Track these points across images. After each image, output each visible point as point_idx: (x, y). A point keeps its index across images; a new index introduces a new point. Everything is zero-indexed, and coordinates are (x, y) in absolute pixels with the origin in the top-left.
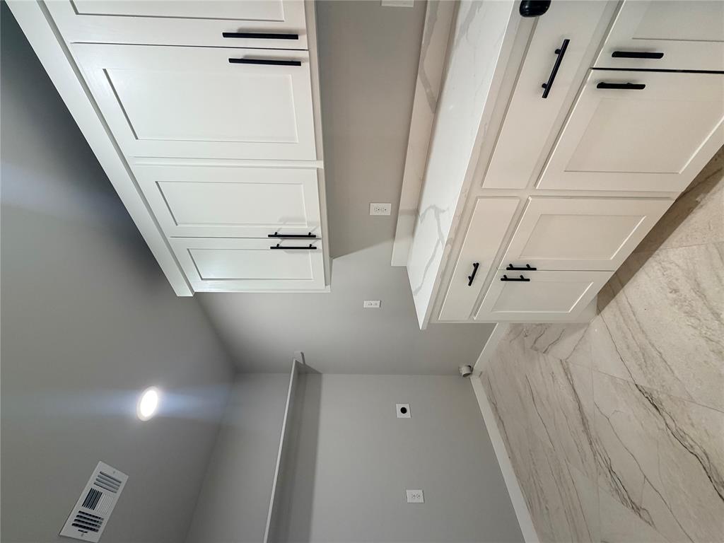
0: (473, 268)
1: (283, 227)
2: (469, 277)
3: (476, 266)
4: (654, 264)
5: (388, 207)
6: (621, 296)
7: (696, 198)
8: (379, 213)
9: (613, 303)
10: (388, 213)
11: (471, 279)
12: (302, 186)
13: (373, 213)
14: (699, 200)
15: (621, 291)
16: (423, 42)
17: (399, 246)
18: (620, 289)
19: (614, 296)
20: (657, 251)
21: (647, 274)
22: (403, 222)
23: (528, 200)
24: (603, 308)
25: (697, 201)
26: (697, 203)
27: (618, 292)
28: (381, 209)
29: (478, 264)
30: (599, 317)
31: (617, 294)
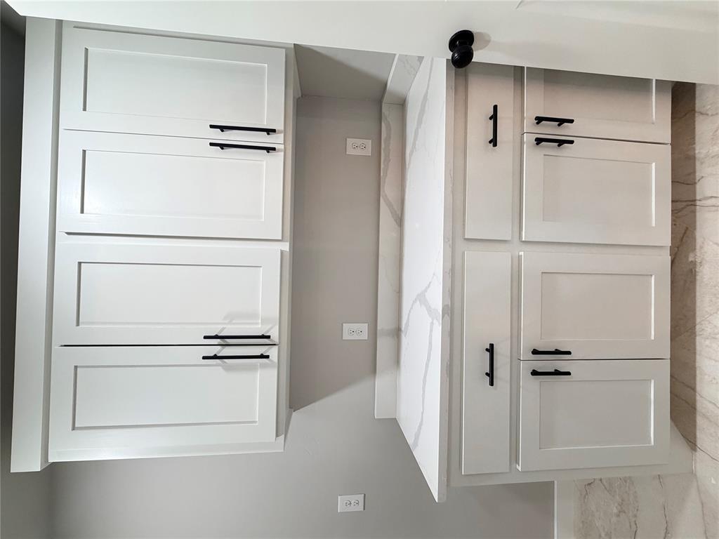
0: (488, 354)
1: (229, 326)
2: (487, 374)
3: (491, 349)
4: (707, 342)
5: (364, 327)
6: (703, 404)
7: (688, 259)
8: (355, 337)
9: (700, 421)
10: (365, 336)
11: (491, 375)
12: (261, 268)
13: (346, 336)
14: (693, 259)
15: (698, 398)
16: (382, 174)
17: (381, 382)
18: (695, 396)
19: (695, 409)
20: (697, 327)
21: (710, 358)
22: (384, 345)
23: (520, 257)
24: (695, 437)
25: (692, 261)
26: (694, 263)
27: (695, 401)
28: (355, 331)
29: (492, 346)
30: (699, 454)
31: (695, 405)
